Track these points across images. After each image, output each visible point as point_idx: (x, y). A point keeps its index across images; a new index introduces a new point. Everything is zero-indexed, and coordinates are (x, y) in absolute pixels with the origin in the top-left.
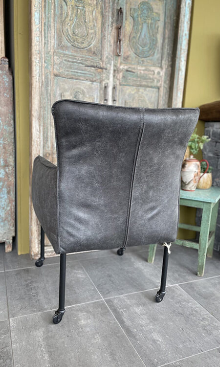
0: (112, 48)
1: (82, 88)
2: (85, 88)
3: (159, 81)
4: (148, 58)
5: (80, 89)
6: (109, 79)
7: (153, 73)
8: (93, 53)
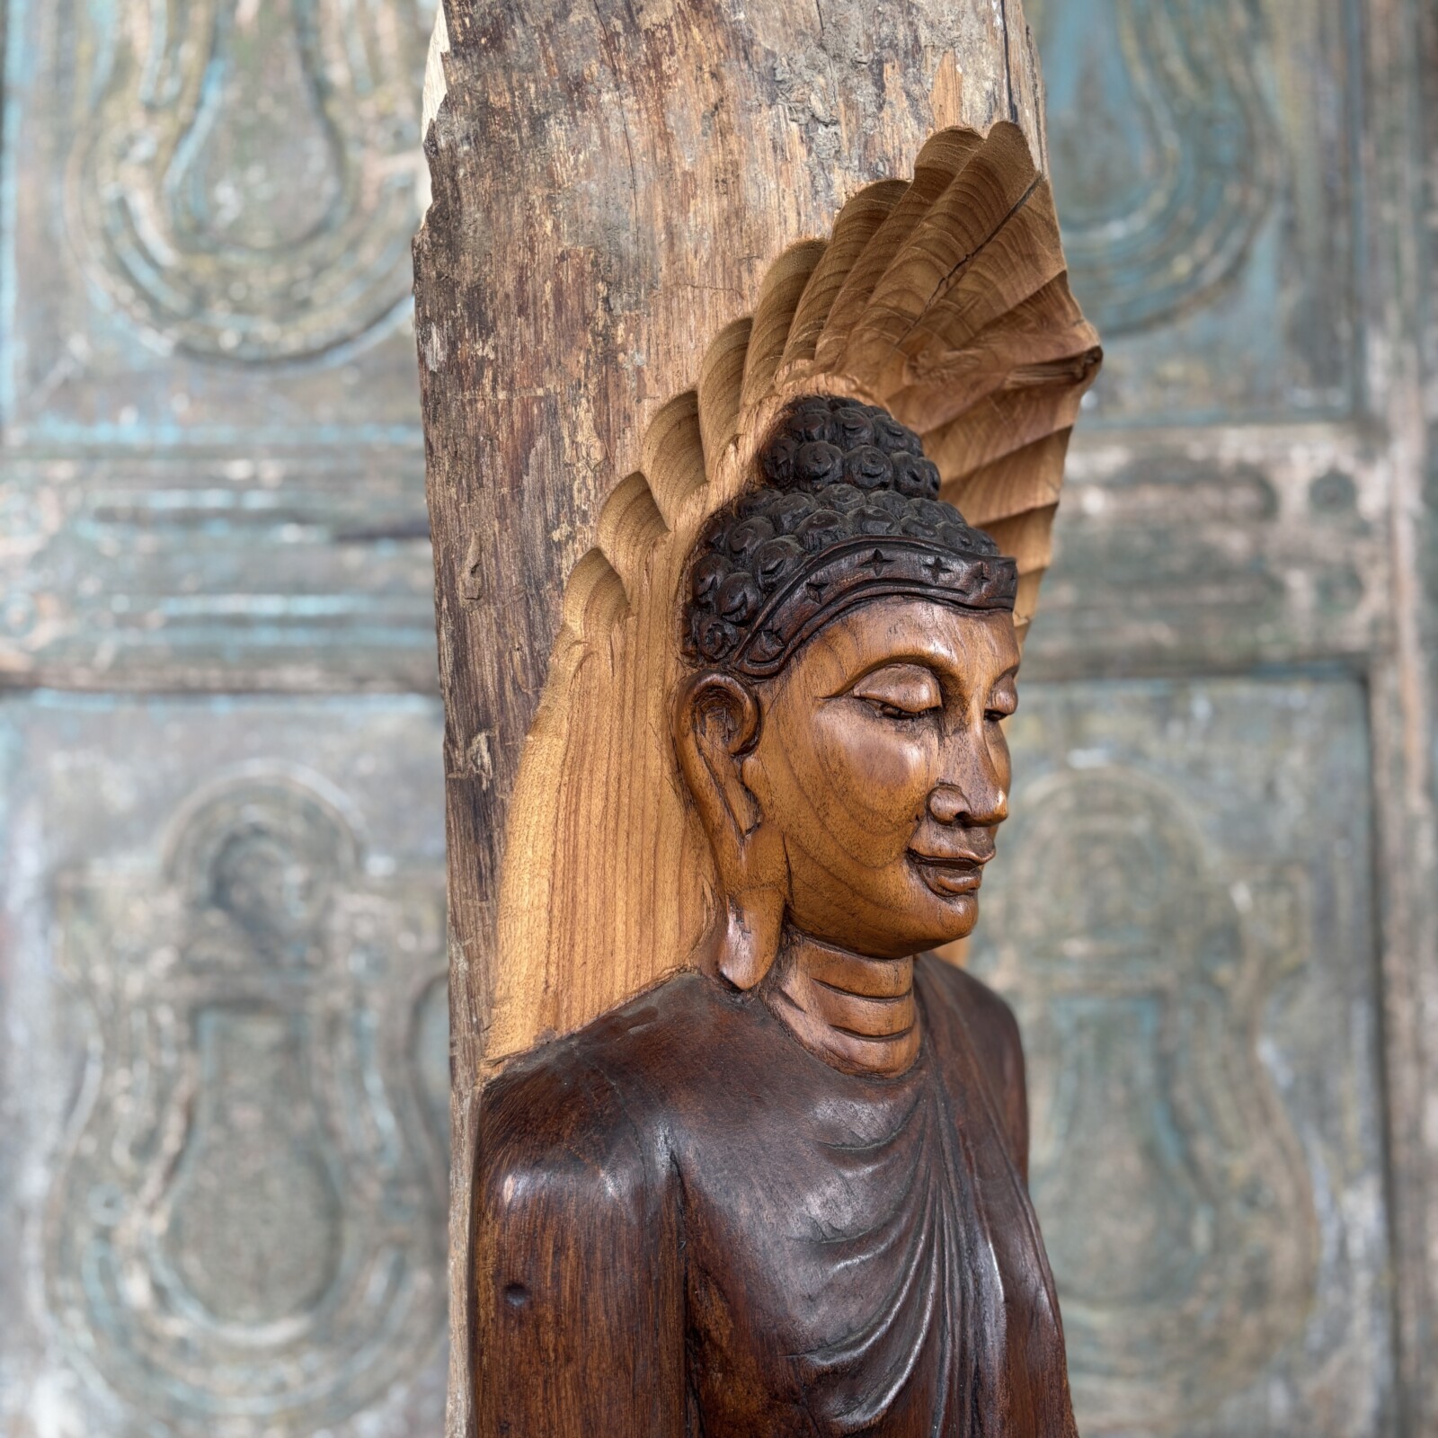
1: (308, 779)
2: (343, 779)
3: (1355, 583)
4: (1163, 336)
5: (276, 795)
7: (1244, 497)
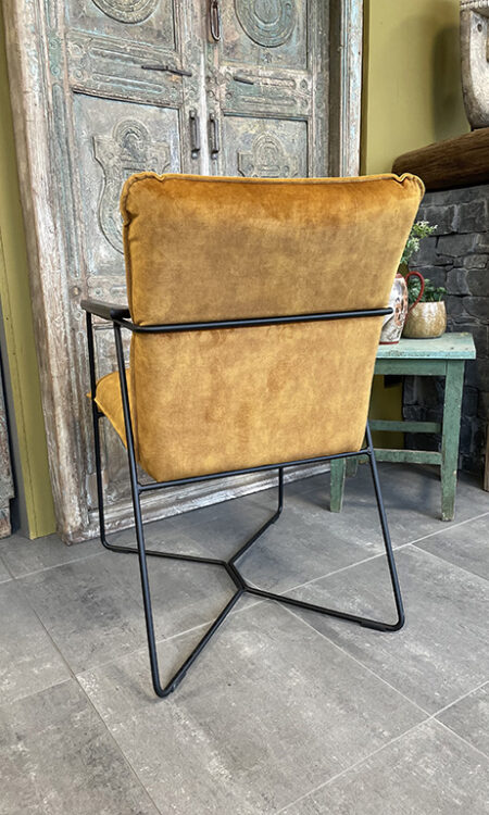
0: (199, 24)
1: (140, 122)
2: (145, 122)
3: (307, 103)
4: (279, 49)
5: (136, 123)
6: (197, 100)
7: (291, 83)
8: (156, 34)
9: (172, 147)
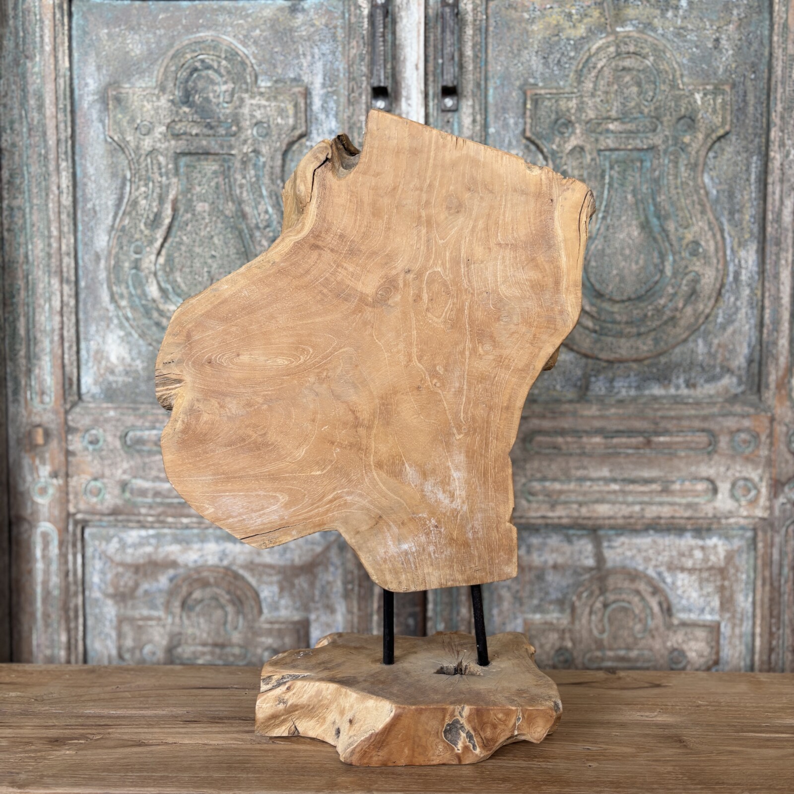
9: (318, 92)
